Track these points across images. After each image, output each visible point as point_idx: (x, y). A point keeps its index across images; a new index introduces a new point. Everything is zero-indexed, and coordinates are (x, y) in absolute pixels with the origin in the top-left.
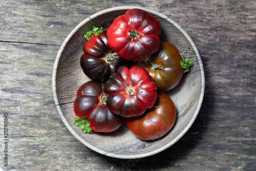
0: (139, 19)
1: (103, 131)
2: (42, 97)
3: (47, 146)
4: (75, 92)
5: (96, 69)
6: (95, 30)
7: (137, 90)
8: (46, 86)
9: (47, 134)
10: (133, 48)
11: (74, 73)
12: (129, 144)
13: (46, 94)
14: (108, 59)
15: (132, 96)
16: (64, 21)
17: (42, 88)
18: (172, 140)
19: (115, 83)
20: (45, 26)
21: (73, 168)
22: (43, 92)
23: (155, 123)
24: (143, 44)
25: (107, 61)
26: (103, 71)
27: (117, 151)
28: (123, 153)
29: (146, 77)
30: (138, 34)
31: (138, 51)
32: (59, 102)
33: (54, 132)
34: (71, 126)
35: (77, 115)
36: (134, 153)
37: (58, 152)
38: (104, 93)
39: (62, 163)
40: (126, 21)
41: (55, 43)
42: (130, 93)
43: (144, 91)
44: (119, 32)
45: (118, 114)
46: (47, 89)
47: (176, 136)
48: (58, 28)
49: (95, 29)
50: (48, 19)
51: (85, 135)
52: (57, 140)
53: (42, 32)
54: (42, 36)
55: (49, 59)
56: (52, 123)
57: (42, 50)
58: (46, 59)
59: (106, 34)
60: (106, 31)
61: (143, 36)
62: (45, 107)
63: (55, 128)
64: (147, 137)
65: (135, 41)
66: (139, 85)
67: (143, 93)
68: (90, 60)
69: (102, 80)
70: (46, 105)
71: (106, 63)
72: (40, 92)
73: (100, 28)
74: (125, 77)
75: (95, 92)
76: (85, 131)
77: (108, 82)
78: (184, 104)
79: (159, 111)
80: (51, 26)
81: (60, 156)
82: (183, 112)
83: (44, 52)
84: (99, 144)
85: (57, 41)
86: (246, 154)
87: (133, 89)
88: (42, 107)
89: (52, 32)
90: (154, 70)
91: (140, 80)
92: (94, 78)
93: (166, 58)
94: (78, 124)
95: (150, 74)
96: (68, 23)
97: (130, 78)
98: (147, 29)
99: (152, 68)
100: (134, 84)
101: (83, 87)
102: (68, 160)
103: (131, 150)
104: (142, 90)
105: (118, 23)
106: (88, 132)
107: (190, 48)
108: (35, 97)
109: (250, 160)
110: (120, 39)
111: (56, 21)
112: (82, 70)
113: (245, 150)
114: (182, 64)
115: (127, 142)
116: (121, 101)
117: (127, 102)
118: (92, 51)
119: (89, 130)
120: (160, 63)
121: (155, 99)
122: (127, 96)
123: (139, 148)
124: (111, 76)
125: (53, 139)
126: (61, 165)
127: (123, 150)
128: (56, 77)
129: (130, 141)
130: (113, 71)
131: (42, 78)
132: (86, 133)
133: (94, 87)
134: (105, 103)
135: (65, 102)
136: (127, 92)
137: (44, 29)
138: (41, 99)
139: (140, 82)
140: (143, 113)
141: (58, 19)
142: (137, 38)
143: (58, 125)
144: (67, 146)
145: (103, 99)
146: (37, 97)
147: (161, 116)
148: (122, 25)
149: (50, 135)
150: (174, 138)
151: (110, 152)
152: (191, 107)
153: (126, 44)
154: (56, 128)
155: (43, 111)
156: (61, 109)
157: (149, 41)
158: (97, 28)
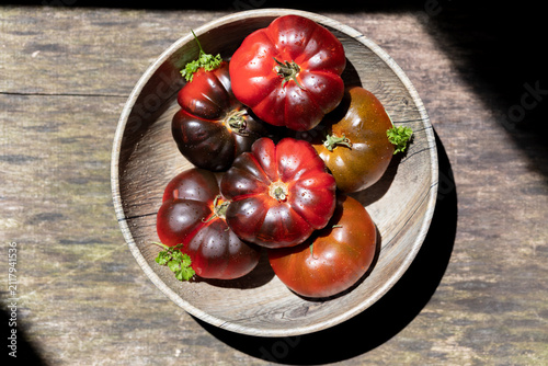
0: (299, 39)
1: (219, 276)
2: (22, 208)
3: (37, 311)
4: (160, 192)
5: (204, 143)
6: (206, 61)
7: (293, 190)
8: (29, 184)
9: (34, 287)
10: (285, 100)
11: (159, 150)
12: (274, 304)
13: (30, 200)
14: (232, 122)
15: (281, 203)
16: (61, 41)
17: (20, 189)
18: (367, 297)
19: (245, 174)
20: (19, 54)
21: (94, 357)
22: (23, 195)
23: (330, 260)
24: (307, 91)
25: (229, 128)
26: (221, 148)
27: (249, 319)
28: (262, 324)
29: (312, 163)
30: (297, 70)
31: (296, 105)
32: (125, 213)
33: (50, 280)
34: (150, 263)
35: (163, 241)
36: (285, 324)
37: (61, 323)
38: (221, 195)
39: (69, 346)
40: (270, 40)
41: (44, 89)
42: (277, 196)
43: (308, 191)
44: (255, 63)
45: (252, 240)
46: (31, 190)
47: (376, 289)
48: (50, 58)
49: (205, 58)
50: (28, 39)
51: (180, 285)
52: (57, 298)
53: (14, 68)
54: (16, 76)
55: (32, 124)
56: (45, 262)
57: (17, 105)
58: (26, 125)
59: (227, 69)
60: (229, 62)
61: (307, 74)
62: (29, 227)
63: (51, 273)
64: (313, 291)
65: (291, 85)
66: (297, 178)
67: (306, 196)
68: (193, 124)
69: (219, 167)
70: (31, 223)
71: (228, 132)
72: (17, 196)
73: (214, 55)
74: (266, 162)
75: (203, 193)
76: (180, 277)
77: (230, 172)
78: (394, 220)
79: (340, 234)
80: (35, 54)
81: (65, 332)
82: (391, 237)
83: (22, 111)
84: (210, 304)
85: (49, 86)
86: (464, 311)
87: (285, 187)
88: (21, 229)
89: (37, 67)
90: (330, 148)
91: (299, 169)
92: (200, 161)
93: (357, 121)
94: (165, 261)
95: (322, 156)
96: (71, 47)
97: (280, 163)
98: (316, 60)
99: (326, 144)
100: (287, 176)
101: (178, 182)
102: (82, 339)
103: (278, 317)
104: (303, 191)
105: (254, 46)
106: (187, 278)
107: (408, 100)
108: (6, 208)
109: (472, 322)
110: (259, 80)
111: (44, 43)
112: (175, 144)
113: (460, 302)
114: (391, 135)
115: (270, 300)
116: (258, 212)
117: (271, 216)
118: (198, 104)
119: (190, 273)
120: (343, 131)
121: (332, 209)
122: (270, 203)
123: (295, 313)
124: (238, 160)
125: (48, 295)
126: (69, 351)
127: (262, 317)
128: (120, 159)
129: (277, 299)
130: (242, 148)
131: (18, 167)
132: (184, 280)
133: (201, 183)
134: (223, 217)
135: (137, 214)
136: (272, 193)
137: (20, 61)
138: (19, 211)
139: (300, 173)
140: (305, 238)
141: (47, 38)
142: (294, 77)
143: (57, 265)
144: (79, 310)
145: (219, 209)
146: (11, 208)
147: (342, 246)
148: (263, 50)
149: (41, 288)
150: (371, 293)
151: (232, 322)
152: (407, 228)
153: (272, 91)
154: (53, 271)
155: (24, 237)
156: (130, 227)
157: (320, 85)
158: (210, 56)
